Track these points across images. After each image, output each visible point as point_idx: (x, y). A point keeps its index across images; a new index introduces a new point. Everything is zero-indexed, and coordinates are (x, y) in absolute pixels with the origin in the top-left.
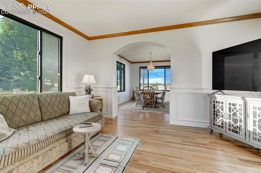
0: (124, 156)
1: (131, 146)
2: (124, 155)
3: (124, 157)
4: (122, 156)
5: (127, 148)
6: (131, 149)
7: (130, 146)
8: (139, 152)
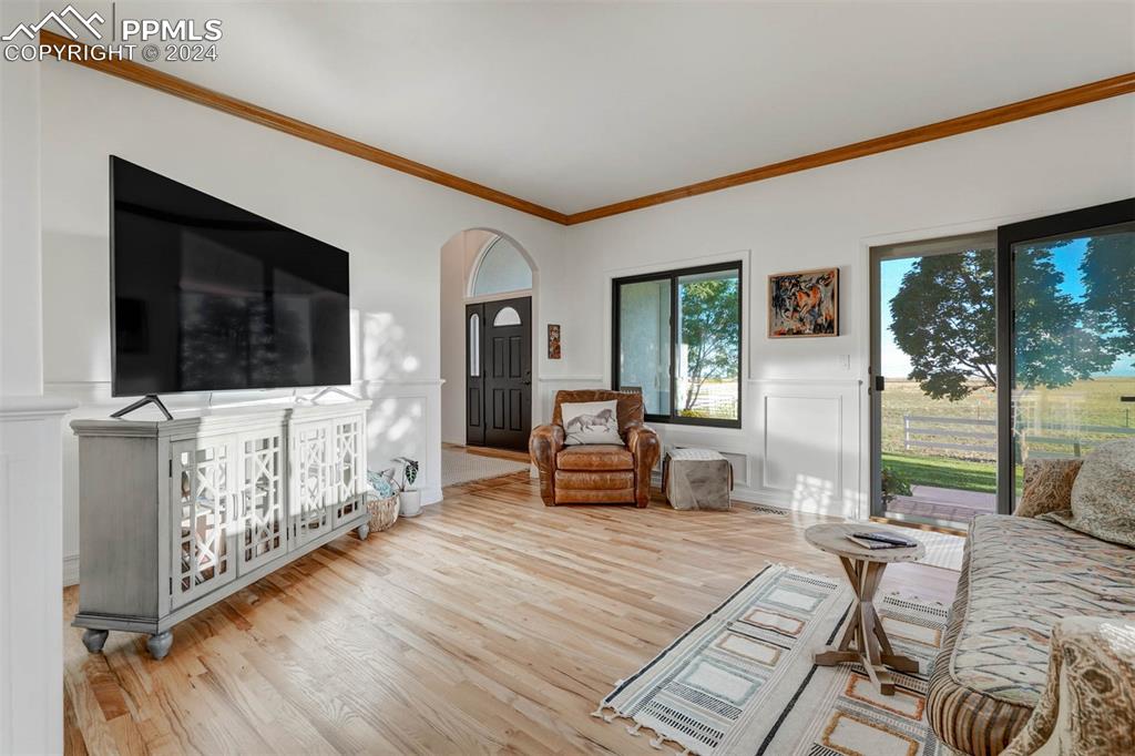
0: (712, 645)
1: (668, 681)
2: (712, 649)
3: (709, 642)
4: (719, 645)
5: (691, 673)
6: (674, 666)
7: (675, 680)
8: (645, 647)
